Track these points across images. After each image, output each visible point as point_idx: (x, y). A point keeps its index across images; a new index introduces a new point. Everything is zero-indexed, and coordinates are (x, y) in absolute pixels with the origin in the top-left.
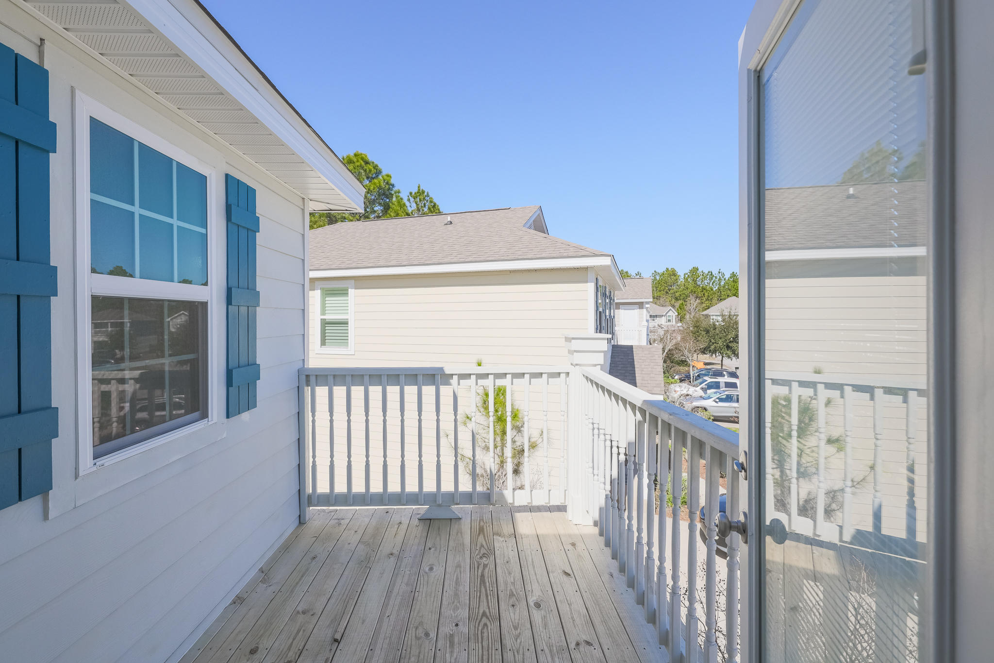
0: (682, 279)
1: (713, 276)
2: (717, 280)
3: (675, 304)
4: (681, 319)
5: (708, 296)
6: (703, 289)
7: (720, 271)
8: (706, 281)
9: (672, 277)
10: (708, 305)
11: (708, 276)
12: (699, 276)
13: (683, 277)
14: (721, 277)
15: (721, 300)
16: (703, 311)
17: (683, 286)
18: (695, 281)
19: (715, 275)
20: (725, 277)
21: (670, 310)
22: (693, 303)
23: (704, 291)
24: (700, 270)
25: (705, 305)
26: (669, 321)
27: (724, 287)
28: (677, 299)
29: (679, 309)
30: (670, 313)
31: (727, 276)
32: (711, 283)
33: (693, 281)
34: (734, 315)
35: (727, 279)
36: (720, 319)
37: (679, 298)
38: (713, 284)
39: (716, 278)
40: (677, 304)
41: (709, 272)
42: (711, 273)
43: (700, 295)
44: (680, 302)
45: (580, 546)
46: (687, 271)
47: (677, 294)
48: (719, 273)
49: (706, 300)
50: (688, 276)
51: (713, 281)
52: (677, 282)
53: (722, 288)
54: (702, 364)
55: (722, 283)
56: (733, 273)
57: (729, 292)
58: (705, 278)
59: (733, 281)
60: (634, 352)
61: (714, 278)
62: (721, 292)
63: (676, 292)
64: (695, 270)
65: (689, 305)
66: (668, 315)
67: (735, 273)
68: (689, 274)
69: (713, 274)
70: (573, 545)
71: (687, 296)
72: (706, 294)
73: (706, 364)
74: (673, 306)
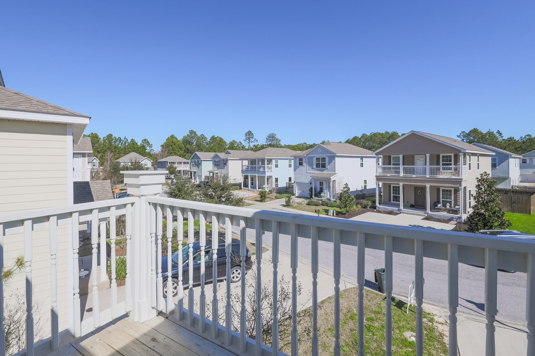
0: (102, 140)
1: (121, 140)
2: (124, 142)
3: (98, 155)
4: (101, 164)
5: (119, 151)
6: (116, 147)
7: (126, 138)
8: (117, 143)
9: (95, 139)
10: (118, 156)
11: (118, 140)
12: (113, 140)
13: (102, 139)
14: (126, 141)
15: (126, 154)
16: (115, 160)
17: (103, 145)
18: (110, 142)
19: (122, 140)
20: (128, 141)
21: (95, 159)
22: (109, 155)
23: (116, 148)
24: (113, 136)
25: (117, 156)
26: (94, 165)
27: (127, 147)
28: (98, 152)
29: (100, 158)
30: (95, 161)
31: (129, 141)
32: (120, 144)
33: (109, 142)
34: (138, 162)
35: (129, 142)
36: (130, 164)
37: (100, 152)
38: (121, 145)
39: (123, 141)
40: (99, 156)
41: (119, 138)
42: (120, 138)
43: (113, 151)
44: (101, 154)
45: (160, 338)
46: (105, 136)
47: (99, 149)
48: (125, 138)
49: (117, 154)
50: (106, 139)
51: (121, 143)
52: (99, 142)
53: (126, 147)
54: (119, 190)
55: (127, 145)
56: (132, 139)
57: (130, 149)
58: (117, 141)
59: (133, 143)
60: (90, 186)
61: (122, 141)
62: (126, 149)
63: (98, 148)
64: (110, 136)
65: (106, 156)
66: (93, 162)
67: (133, 139)
68: (106, 137)
69: (122, 139)
70: (154, 340)
71: (106, 151)
72: (117, 150)
73: (122, 190)
74: (97, 157)
